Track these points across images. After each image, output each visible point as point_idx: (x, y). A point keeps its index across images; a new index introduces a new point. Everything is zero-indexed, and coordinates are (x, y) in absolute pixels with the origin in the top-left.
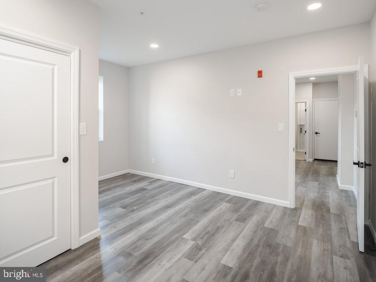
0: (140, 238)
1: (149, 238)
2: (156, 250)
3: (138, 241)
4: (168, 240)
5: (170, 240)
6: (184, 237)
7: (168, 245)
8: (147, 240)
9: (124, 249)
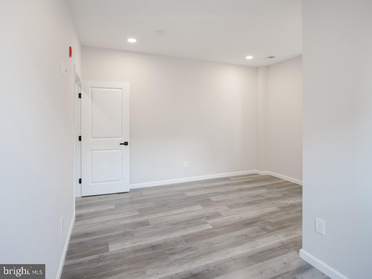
0: (252, 239)
1: (243, 236)
2: (240, 225)
3: (255, 237)
4: (227, 229)
5: (225, 229)
6: (212, 227)
7: (229, 226)
8: (246, 235)
9: (268, 234)
